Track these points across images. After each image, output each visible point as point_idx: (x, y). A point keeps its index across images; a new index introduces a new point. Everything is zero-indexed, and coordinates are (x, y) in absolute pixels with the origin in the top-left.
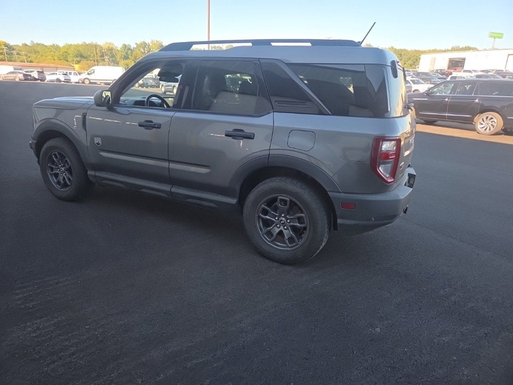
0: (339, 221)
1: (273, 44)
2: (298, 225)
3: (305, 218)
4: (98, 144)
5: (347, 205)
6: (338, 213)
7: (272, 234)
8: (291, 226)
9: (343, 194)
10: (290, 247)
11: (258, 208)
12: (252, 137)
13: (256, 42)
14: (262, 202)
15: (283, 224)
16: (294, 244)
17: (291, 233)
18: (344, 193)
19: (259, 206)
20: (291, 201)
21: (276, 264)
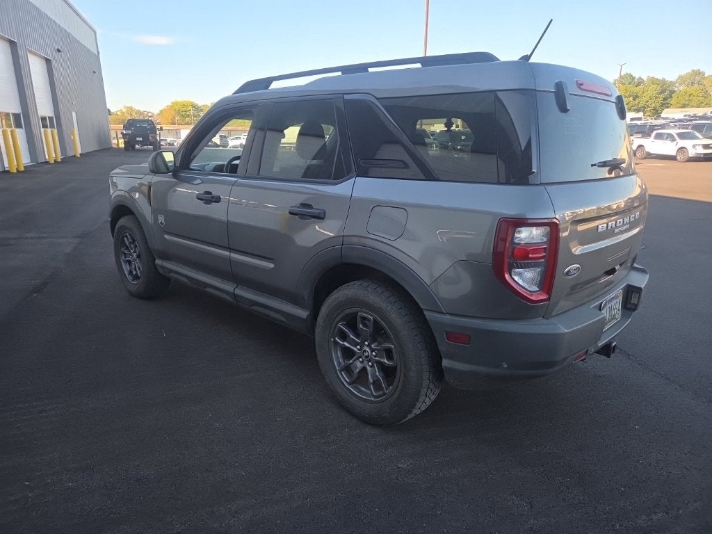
0: (446, 363)
1: (370, 70)
2: (386, 362)
3: (394, 350)
4: (161, 223)
5: (454, 335)
6: (442, 348)
7: (352, 371)
8: (377, 362)
9: (448, 316)
10: (375, 397)
11: (332, 329)
12: (322, 216)
13: (346, 70)
14: (338, 319)
15: (367, 357)
16: (381, 392)
17: (377, 374)
18: (450, 314)
19: (334, 325)
20: (375, 321)
21: (355, 421)
